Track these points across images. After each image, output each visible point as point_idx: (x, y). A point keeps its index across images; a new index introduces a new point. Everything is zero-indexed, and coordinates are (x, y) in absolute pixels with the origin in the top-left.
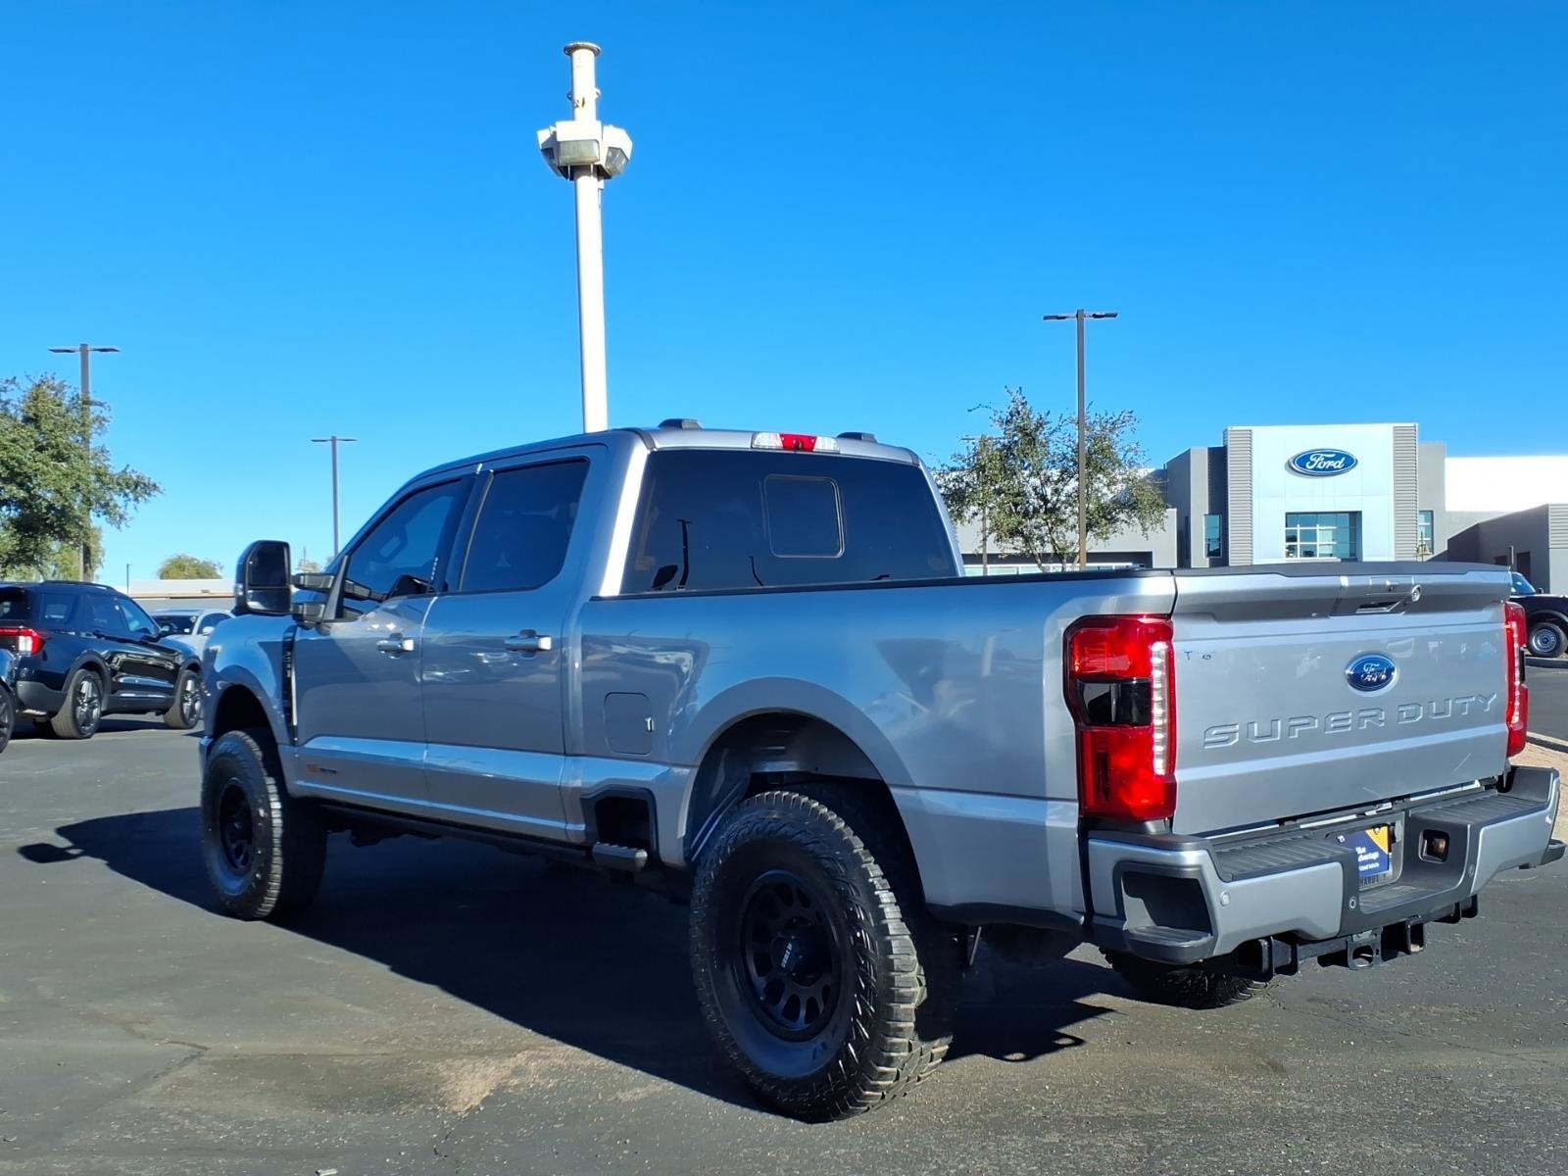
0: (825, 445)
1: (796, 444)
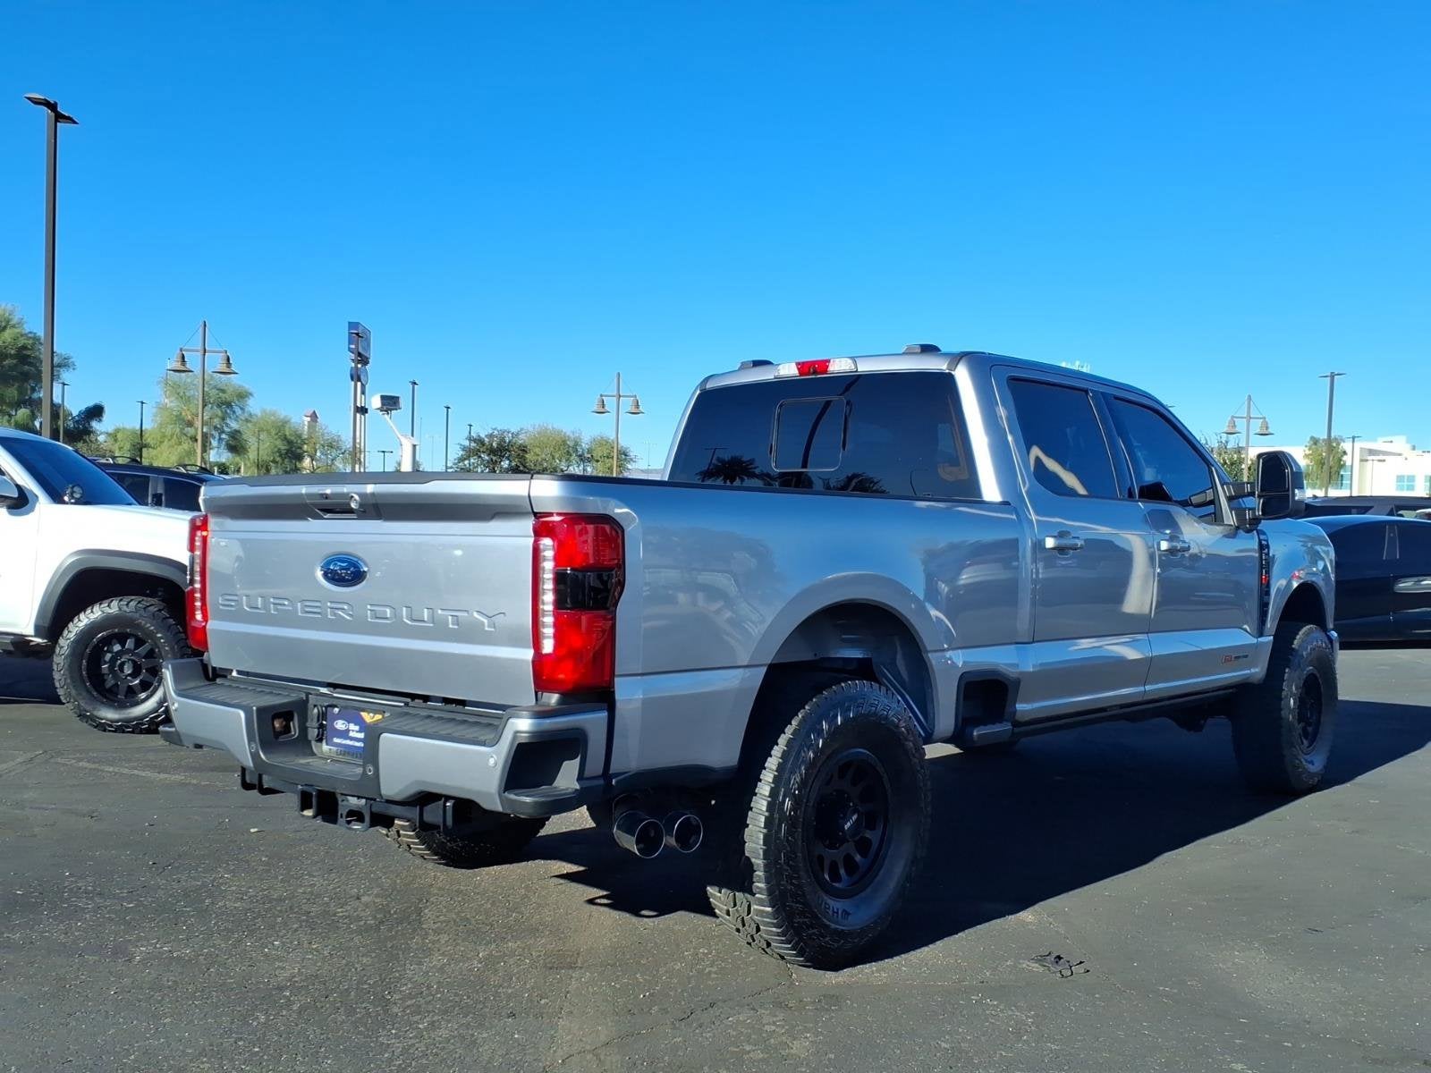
0: (840, 366)
1: (814, 369)
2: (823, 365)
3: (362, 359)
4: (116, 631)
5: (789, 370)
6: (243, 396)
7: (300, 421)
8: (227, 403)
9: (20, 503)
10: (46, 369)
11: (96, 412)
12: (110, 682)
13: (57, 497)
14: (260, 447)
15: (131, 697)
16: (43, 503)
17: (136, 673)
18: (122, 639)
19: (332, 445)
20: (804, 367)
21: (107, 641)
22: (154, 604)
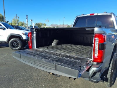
2: (93, 14)
3: (27, 18)
4: (15, 41)
5: (89, 15)
6: (19, 20)
7: (23, 22)
8: (18, 21)
9: (4, 29)
10: (4, 18)
11: (8, 21)
12: (14, 46)
13: (8, 28)
14: (20, 24)
15: (16, 47)
16: (6, 29)
17: (17, 45)
18: (15, 42)
19: (25, 24)
20: (91, 14)
21: (14, 42)
22: (18, 39)
